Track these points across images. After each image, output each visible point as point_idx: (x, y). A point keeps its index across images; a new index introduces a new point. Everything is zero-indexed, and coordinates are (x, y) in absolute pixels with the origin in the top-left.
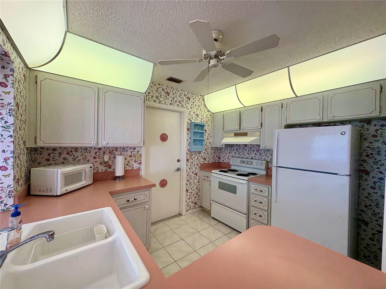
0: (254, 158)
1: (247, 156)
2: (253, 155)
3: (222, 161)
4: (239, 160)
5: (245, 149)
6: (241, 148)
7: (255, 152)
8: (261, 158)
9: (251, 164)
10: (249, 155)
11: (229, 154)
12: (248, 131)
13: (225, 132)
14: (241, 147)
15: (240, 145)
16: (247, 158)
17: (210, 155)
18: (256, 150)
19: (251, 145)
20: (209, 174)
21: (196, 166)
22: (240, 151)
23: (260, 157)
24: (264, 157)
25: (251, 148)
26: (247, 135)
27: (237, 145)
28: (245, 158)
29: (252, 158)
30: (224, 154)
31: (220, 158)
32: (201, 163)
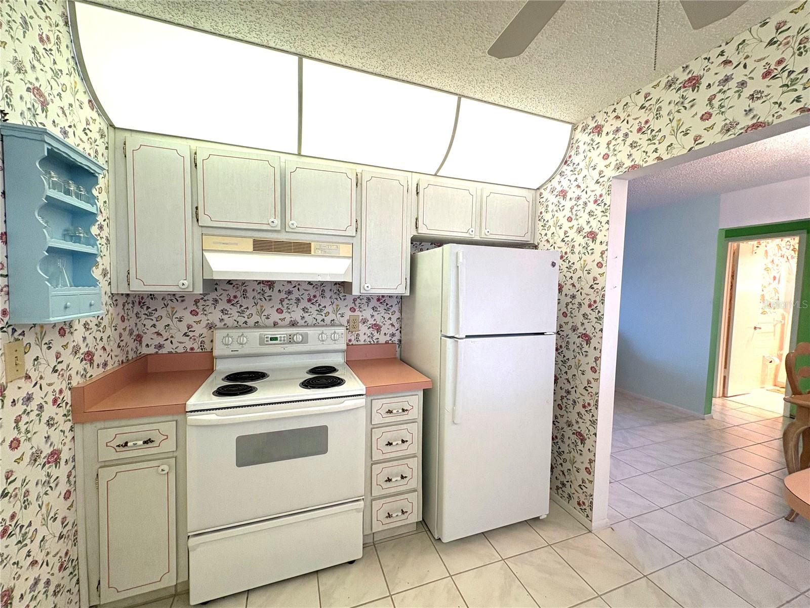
0: (301, 322)
1: (275, 317)
2: (297, 314)
3: (152, 350)
4: (256, 334)
5: (266, 295)
6: (250, 294)
7: (304, 303)
8: (323, 320)
9: (305, 340)
10: (281, 316)
11: (189, 319)
12: (316, 238)
13: (205, 231)
14: (249, 290)
15: (243, 283)
16: (275, 325)
17: (109, 332)
18: (306, 297)
19: (290, 282)
20: (155, 426)
21: (50, 410)
22: (245, 303)
23: (319, 318)
24: (332, 316)
25: (290, 293)
26: (310, 252)
27: (229, 282)
28: (266, 327)
29: (293, 324)
30: (166, 321)
31: (139, 338)
32: (76, 381)
